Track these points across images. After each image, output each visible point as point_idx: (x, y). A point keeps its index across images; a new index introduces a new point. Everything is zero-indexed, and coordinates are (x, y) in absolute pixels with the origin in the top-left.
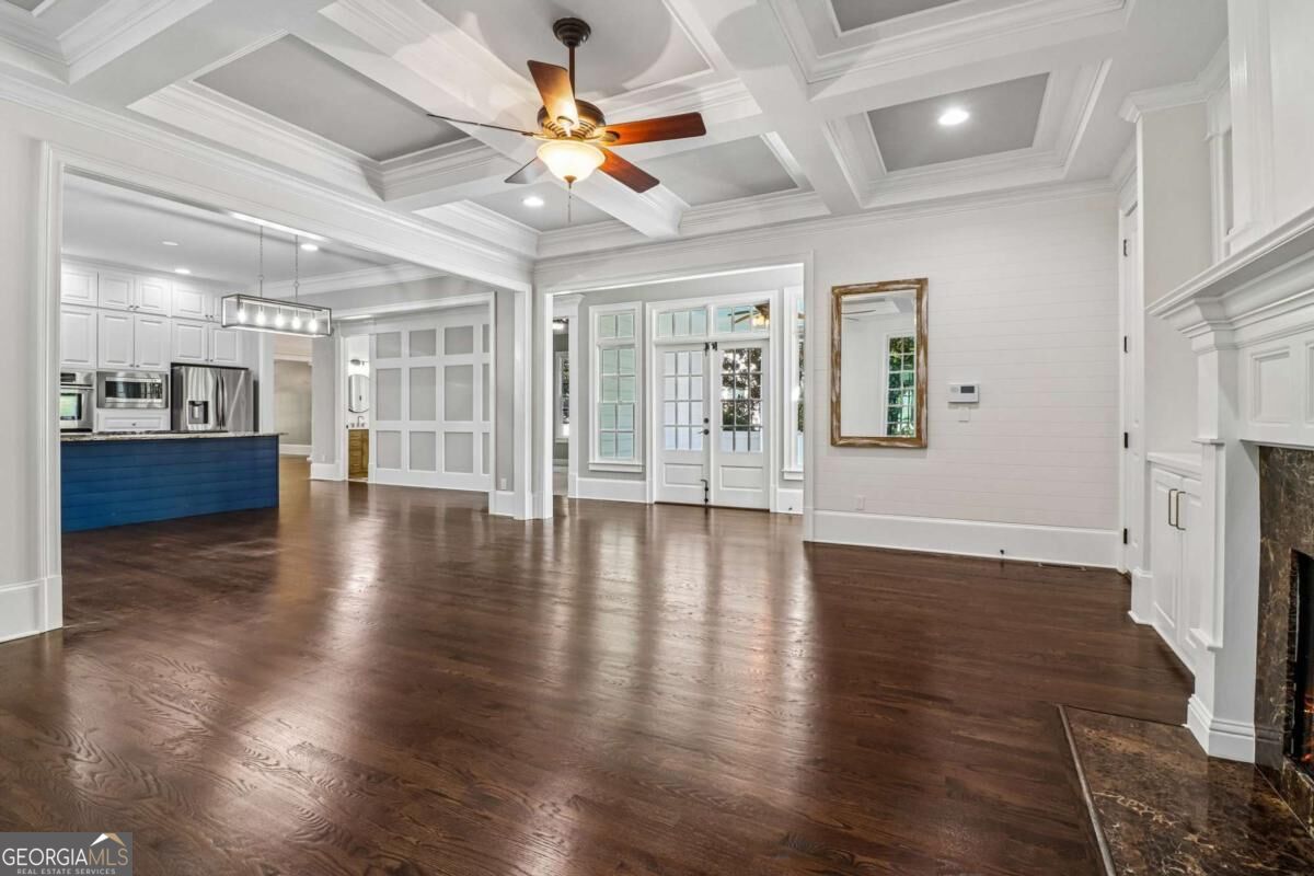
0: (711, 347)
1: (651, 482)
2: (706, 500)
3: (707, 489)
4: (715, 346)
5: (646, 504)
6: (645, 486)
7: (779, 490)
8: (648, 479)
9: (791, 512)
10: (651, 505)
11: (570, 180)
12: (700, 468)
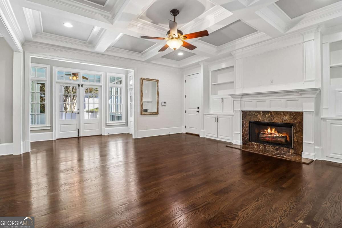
0: (80, 86)
1: (55, 132)
2: (78, 135)
3: (78, 132)
4: (82, 86)
5: (53, 140)
6: (52, 134)
7: (105, 129)
8: (54, 131)
9: (109, 134)
10: (55, 140)
11: (175, 49)
12: (75, 125)
